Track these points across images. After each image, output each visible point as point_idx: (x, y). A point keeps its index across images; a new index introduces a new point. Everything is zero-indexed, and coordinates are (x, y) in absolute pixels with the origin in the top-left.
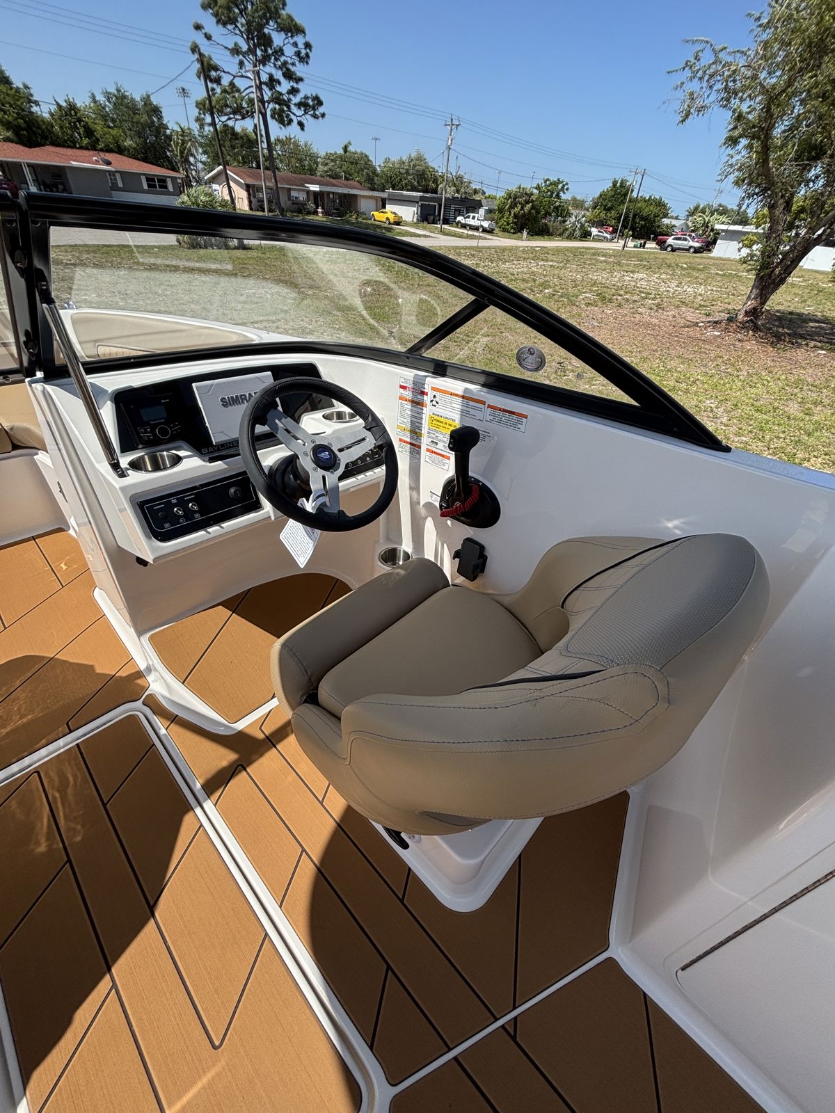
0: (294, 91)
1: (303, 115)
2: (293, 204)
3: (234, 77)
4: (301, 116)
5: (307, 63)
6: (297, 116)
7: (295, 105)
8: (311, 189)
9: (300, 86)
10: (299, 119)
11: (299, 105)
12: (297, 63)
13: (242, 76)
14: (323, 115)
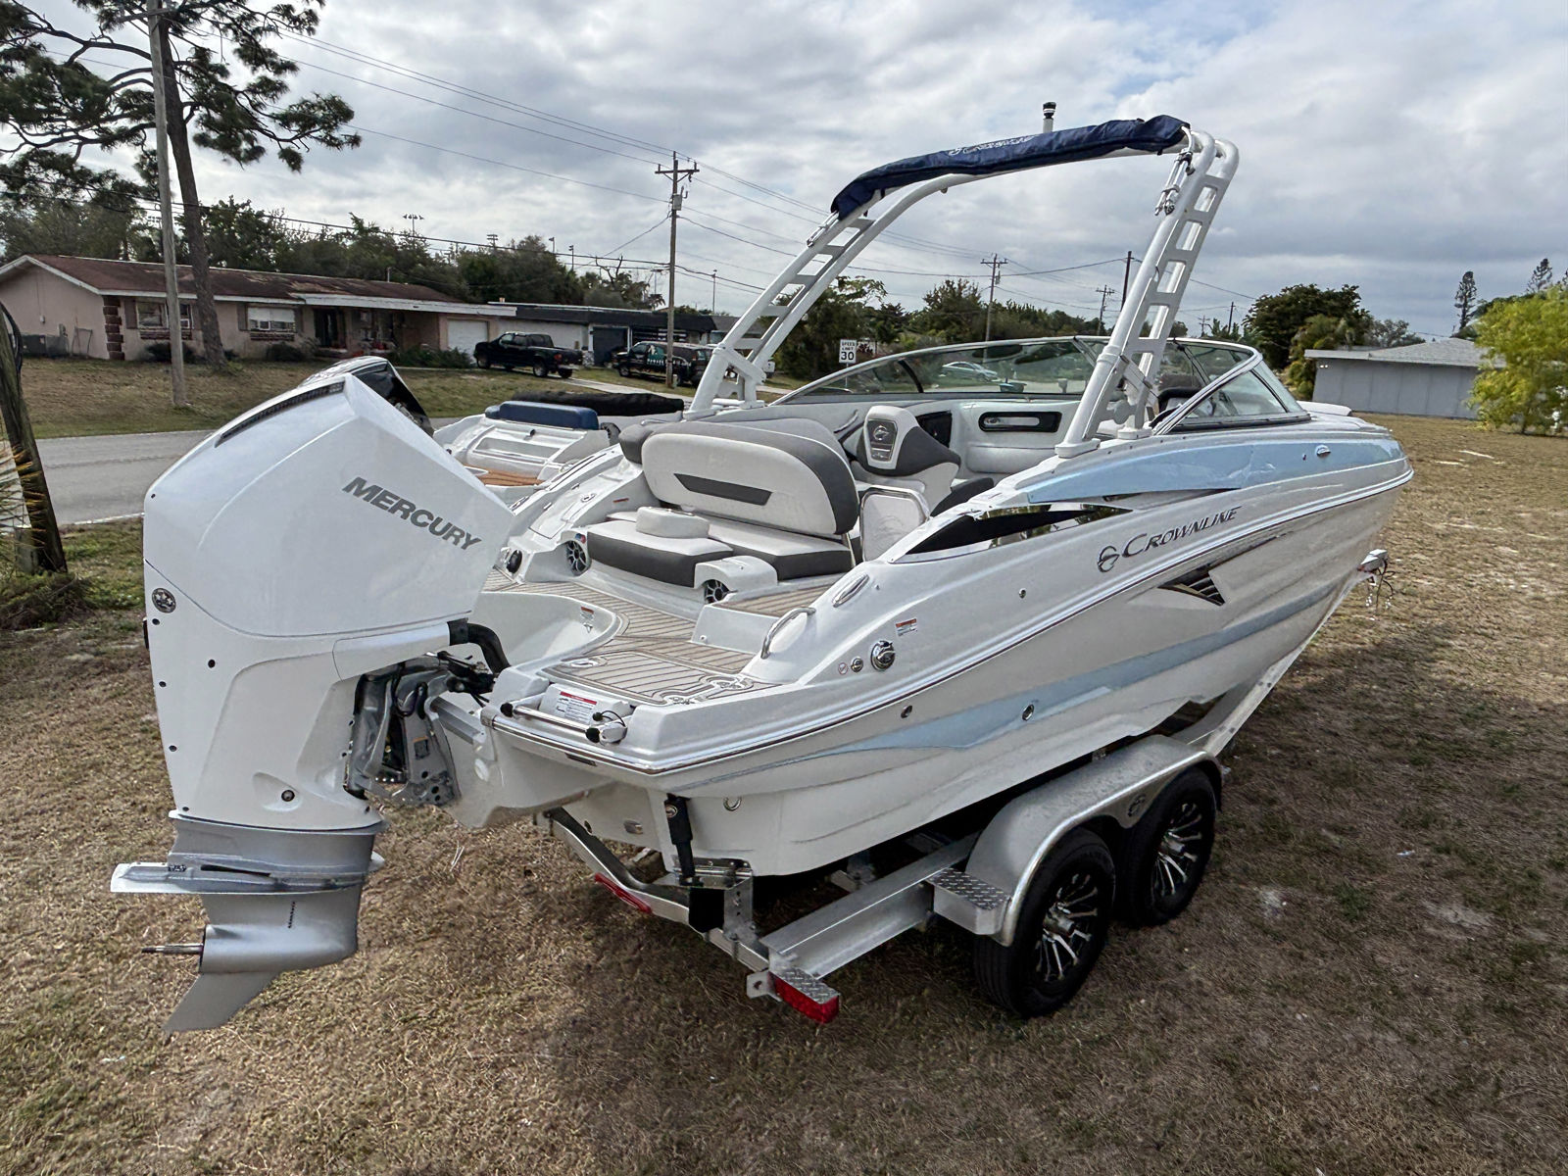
0: (268, 88)
1: (296, 137)
2: (255, 339)
3: (87, 45)
4: (290, 141)
5: (311, 30)
6: (279, 140)
7: (274, 117)
8: (309, 302)
9: (287, 78)
10: (285, 145)
11: (285, 120)
12: (282, 29)
13: (112, 46)
14: (355, 141)
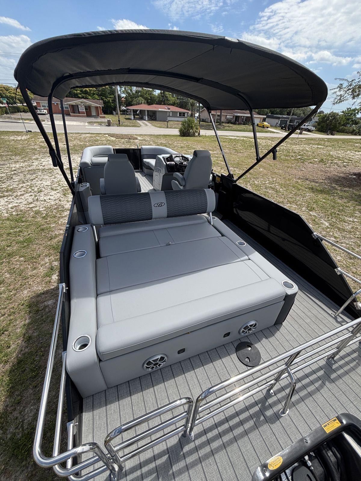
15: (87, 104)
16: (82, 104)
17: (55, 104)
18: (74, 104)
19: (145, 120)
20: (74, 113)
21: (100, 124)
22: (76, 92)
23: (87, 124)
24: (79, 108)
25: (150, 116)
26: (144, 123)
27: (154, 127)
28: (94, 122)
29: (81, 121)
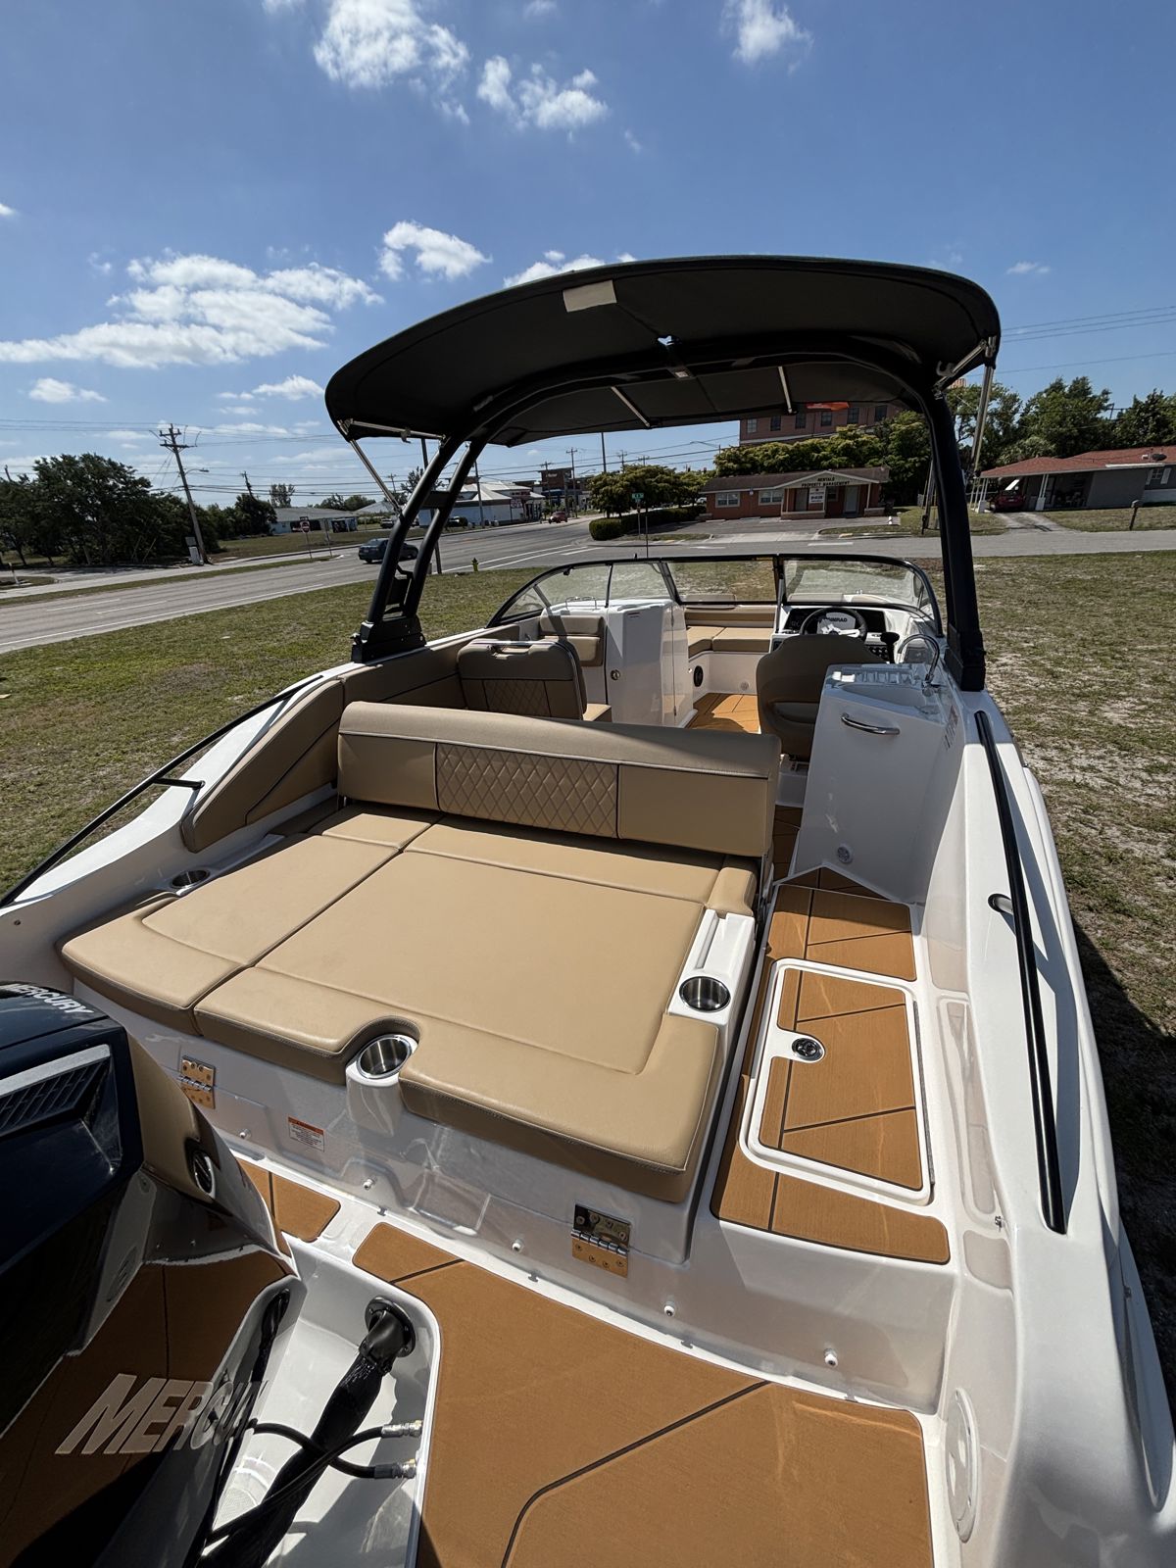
15: (836, 480)
16: (822, 483)
17: (751, 493)
18: (800, 486)
19: (1032, 510)
20: (794, 510)
21: (857, 532)
22: (816, 455)
23: (816, 536)
24: (810, 496)
25: (1059, 494)
26: (1021, 520)
27: (1064, 532)
28: (843, 529)
29: (802, 531)
